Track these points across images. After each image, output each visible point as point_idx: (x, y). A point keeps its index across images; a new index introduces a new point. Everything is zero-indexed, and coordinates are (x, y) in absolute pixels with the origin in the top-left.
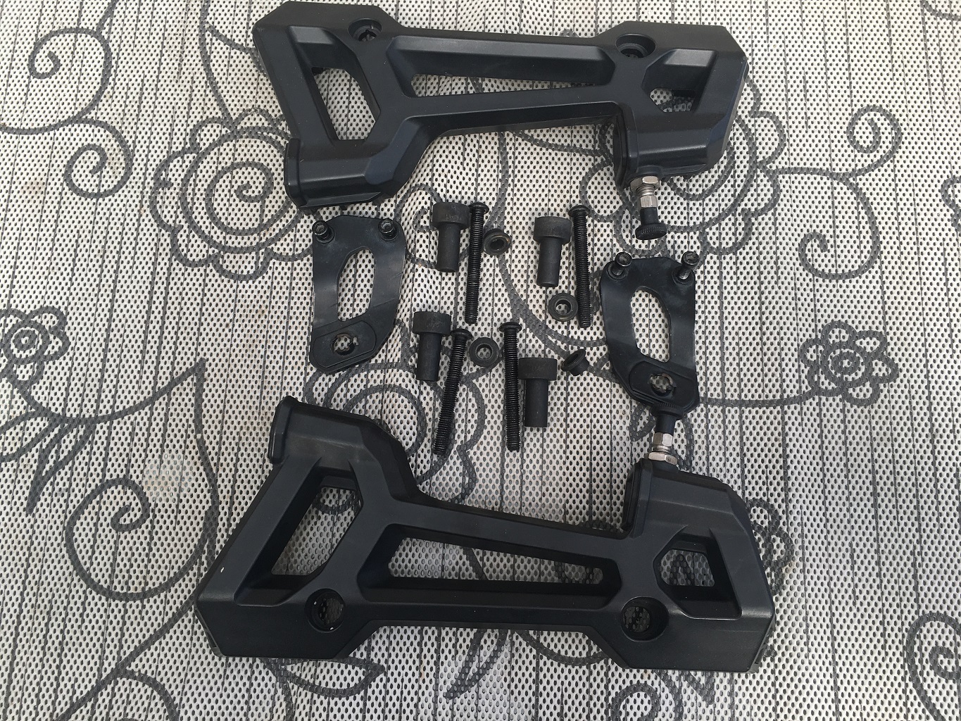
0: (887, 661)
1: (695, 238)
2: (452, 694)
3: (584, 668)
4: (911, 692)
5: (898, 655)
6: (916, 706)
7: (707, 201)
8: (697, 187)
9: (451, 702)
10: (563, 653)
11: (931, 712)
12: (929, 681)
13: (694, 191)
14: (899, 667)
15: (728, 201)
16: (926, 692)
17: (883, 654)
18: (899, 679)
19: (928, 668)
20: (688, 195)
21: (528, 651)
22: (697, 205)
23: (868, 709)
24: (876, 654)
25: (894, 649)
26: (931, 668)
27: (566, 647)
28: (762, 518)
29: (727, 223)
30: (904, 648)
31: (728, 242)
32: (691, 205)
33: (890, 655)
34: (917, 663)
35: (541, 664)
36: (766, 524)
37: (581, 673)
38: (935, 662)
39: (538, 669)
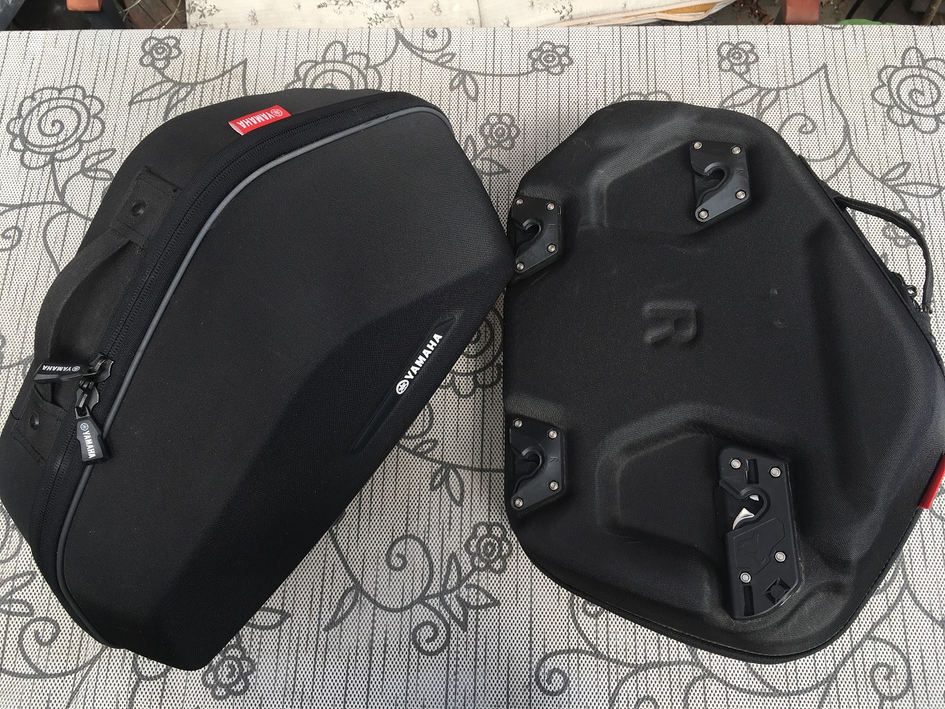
0: (560, 608)
1: (471, 380)
2: (327, 629)
3: (399, 613)
4: (571, 624)
5: (565, 604)
6: (573, 632)
7: (478, 358)
8: (473, 350)
9: (326, 633)
10: (388, 606)
11: (581, 635)
12: (581, 619)
13: (471, 353)
14: (565, 611)
15: (490, 358)
16: (579, 624)
17: (557, 604)
18: (565, 618)
19: (581, 612)
20: (468, 355)
21: (369, 605)
22: (473, 361)
23: (548, 633)
24: (554, 604)
25: (563, 601)
26: (583, 612)
27: (390, 603)
28: (498, 533)
29: (488, 371)
30: (569, 601)
31: (488, 382)
32: (469, 361)
33: (561, 604)
34: (575, 609)
35: (376, 612)
36: (500, 536)
37: (397, 616)
38: (585, 609)
39: (374, 615)
